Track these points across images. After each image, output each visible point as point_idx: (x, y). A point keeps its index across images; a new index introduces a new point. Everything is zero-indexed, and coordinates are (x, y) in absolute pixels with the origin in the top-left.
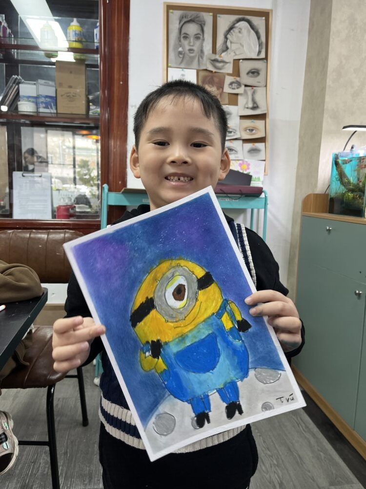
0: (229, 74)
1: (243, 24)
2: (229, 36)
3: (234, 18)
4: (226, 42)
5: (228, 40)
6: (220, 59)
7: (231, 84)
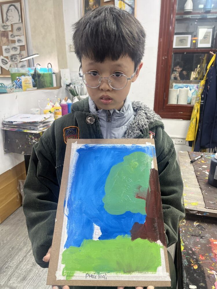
0: (10, 31)
1: (12, 7)
2: (8, 14)
3: (8, 5)
4: (7, 17)
5: (8, 16)
6: (6, 25)
7: (11, 35)
